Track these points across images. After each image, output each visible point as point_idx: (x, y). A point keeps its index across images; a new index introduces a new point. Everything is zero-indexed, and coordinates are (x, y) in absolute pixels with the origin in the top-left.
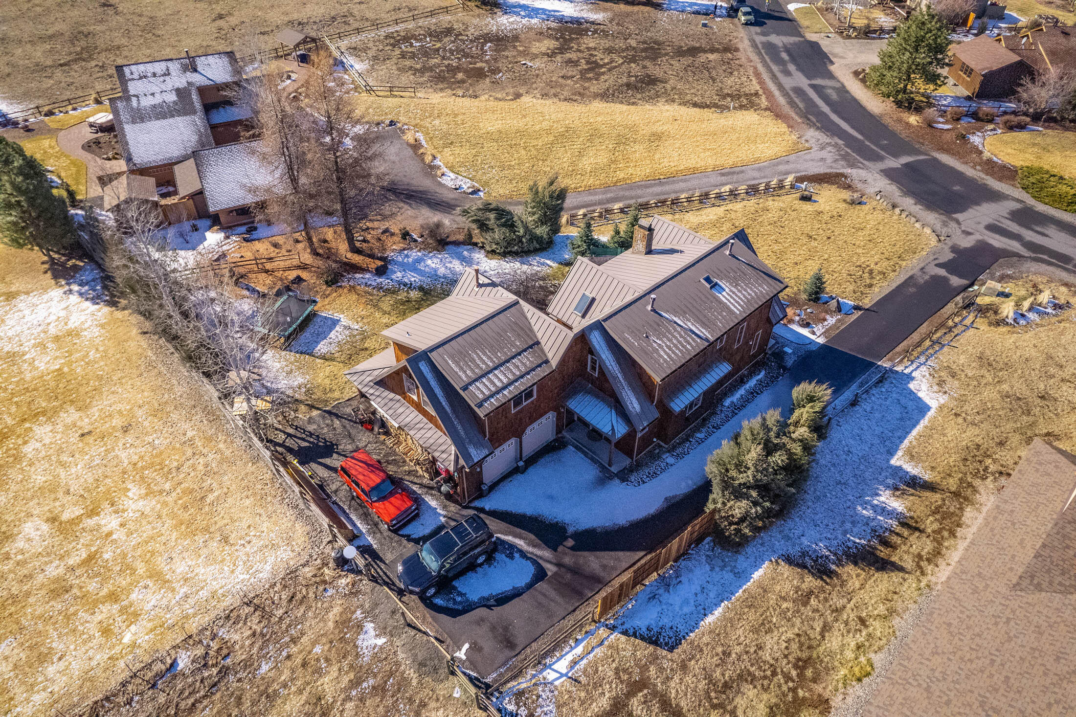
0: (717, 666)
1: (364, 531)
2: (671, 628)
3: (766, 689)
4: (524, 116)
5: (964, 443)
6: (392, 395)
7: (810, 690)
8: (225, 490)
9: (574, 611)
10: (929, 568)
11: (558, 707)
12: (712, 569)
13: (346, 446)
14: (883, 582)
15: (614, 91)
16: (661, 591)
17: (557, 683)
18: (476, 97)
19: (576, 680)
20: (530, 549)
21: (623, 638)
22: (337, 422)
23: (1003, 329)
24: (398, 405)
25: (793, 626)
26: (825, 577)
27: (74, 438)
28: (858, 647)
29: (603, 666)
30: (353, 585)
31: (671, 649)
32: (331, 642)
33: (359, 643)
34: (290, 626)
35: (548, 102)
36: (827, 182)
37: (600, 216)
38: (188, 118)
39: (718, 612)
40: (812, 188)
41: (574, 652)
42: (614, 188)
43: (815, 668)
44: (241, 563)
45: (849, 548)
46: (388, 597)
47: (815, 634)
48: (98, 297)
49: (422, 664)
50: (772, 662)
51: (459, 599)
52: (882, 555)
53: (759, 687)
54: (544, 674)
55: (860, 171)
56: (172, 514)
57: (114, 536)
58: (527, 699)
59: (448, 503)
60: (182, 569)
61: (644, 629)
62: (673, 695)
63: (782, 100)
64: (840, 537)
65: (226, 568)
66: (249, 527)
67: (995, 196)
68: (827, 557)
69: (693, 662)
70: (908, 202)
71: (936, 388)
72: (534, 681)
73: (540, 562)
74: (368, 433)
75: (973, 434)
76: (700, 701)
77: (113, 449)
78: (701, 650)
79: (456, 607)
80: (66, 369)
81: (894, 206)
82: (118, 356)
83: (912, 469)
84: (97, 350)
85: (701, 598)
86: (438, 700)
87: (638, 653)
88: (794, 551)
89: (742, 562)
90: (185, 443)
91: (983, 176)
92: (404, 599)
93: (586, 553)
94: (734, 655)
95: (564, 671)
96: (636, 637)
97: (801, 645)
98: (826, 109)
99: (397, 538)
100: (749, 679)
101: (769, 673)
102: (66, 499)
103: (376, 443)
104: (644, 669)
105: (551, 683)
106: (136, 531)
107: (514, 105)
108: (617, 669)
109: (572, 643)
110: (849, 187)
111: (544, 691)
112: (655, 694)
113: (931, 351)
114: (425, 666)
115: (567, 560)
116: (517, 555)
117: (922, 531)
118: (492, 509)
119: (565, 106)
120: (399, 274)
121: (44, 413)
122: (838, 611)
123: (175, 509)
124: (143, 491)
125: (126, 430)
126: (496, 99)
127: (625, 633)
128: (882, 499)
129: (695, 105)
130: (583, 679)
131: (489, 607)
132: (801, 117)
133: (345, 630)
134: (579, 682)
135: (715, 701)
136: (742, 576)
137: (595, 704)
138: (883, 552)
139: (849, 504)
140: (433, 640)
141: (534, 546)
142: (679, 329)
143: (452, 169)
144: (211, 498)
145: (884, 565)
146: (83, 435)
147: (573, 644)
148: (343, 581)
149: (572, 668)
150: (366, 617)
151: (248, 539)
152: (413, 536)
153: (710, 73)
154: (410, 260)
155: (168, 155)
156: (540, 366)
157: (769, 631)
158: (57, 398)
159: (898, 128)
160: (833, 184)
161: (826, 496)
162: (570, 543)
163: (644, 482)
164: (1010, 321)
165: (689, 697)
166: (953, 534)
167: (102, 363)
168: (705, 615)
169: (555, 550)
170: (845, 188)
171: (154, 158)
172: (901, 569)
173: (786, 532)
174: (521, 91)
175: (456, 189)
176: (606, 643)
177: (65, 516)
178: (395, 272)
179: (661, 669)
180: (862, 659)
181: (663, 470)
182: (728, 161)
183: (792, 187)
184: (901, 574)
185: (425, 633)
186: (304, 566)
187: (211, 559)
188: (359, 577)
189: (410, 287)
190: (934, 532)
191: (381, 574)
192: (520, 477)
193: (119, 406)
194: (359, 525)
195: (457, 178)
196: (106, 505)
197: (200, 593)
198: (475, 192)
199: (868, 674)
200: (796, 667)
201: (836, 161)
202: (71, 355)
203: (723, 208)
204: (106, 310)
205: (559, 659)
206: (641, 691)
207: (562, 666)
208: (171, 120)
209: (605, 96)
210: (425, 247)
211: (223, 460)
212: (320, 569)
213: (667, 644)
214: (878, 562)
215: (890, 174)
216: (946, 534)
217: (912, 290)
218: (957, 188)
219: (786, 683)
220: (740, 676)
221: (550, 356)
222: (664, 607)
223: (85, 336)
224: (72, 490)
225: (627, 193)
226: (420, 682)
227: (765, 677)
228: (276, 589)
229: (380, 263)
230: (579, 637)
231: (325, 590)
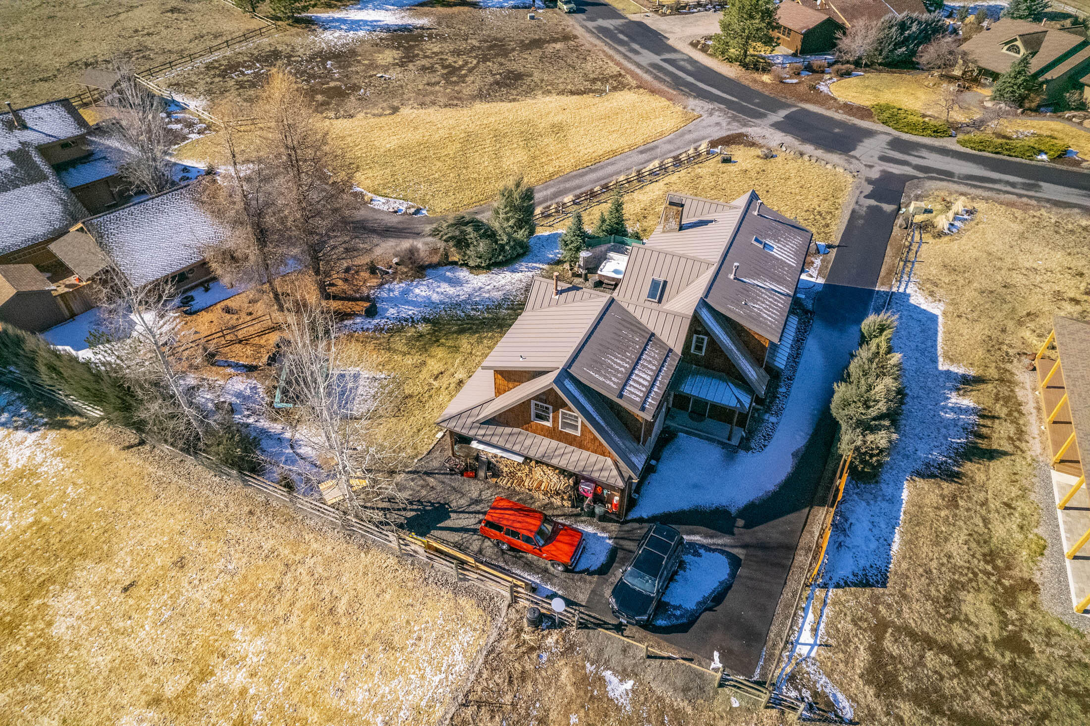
0: (928, 585)
1: (538, 581)
2: (871, 567)
3: (978, 590)
4: (416, 128)
5: (979, 338)
6: (508, 430)
7: (1011, 577)
8: (352, 592)
9: (785, 583)
10: (1023, 445)
11: (829, 676)
12: (868, 504)
13: (457, 502)
14: (999, 470)
15: (487, 90)
16: (842, 538)
17: (813, 654)
18: (351, 116)
19: (827, 646)
20: (710, 541)
21: (840, 591)
22: (431, 481)
23: (946, 239)
24: (521, 438)
25: (960, 528)
26: (956, 480)
27: (116, 596)
28: (1021, 527)
29: (840, 623)
30: (564, 640)
31: (884, 585)
32: (583, 707)
33: (611, 694)
34: (528, 708)
35: (431, 110)
36: (734, 143)
37: (557, 212)
38: (38, 185)
39: (897, 538)
40: (727, 151)
41: (808, 620)
42: (551, 182)
43: (1001, 558)
44: (426, 664)
45: (957, 449)
46: (609, 638)
47: (981, 529)
49: (686, 690)
50: (967, 565)
51: (678, 613)
52: (984, 446)
53: (971, 590)
54: (797, 650)
55: (755, 129)
56: (309, 642)
57: (252, 691)
58: (801, 680)
59: (605, 524)
60: (361, 697)
61: (851, 577)
62: (913, 625)
63: (647, 77)
64: (944, 442)
65: (413, 677)
66: (408, 622)
67: (868, 133)
68: (946, 462)
69: (908, 590)
70: (809, 148)
71: (930, 298)
72: (793, 662)
73: (727, 549)
74: (472, 482)
75: (980, 330)
76: (937, 621)
77: (180, 593)
78: (907, 577)
79: (679, 622)
80: (46, 519)
81: (802, 154)
82: (110, 483)
83: (958, 370)
84: (74, 484)
85: (876, 531)
86: (722, 717)
87: (861, 599)
88: (919, 466)
89: (888, 490)
90: (267, 557)
91: (848, 117)
92: (626, 633)
93: (761, 527)
94: (934, 571)
95: (812, 641)
96: (849, 586)
97: (978, 543)
98: (690, 79)
99: (576, 577)
100: (960, 586)
101: (971, 575)
102: (156, 671)
103: (489, 488)
104: (875, 612)
105: (808, 657)
106: (275, 675)
107: (397, 118)
108: (853, 620)
109: (800, 612)
110: (753, 144)
111: (808, 667)
112: (898, 629)
113: (907, 269)
114: (690, 690)
115: (747, 539)
116: (702, 551)
117: (998, 418)
118: (650, 515)
120: (392, 311)
121: (51, 580)
122: (984, 503)
123: (307, 634)
124: (253, 628)
125: (181, 564)
126: (374, 115)
127: (838, 586)
128: (953, 400)
129: (572, 93)
130: (831, 641)
131: (710, 609)
132: (674, 89)
133: (589, 688)
134: (831, 646)
135: (948, 616)
136: (895, 501)
137: (856, 660)
138: (983, 444)
139: (932, 413)
140: (681, 661)
141: (712, 537)
142: (763, 290)
143: (375, 192)
144: (342, 607)
145: (992, 455)
146: (125, 589)
147: (803, 614)
148: (550, 641)
149: (816, 635)
150: (598, 667)
151: (415, 635)
152: (592, 569)
153: (566, 62)
154: (396, 293)
156: (667, 356)
157: (946, 540)
158: (57, 556)
159: (759, 88)
160: (739, 144)
161: (911, 412)
162: (740, 522)
163: (765, 446)
164: (946, 231)
165: (926, 621)
166: (1021, 413)
167: (93, 498)
168: (890, 545)
169: (733, 534)
170: (751, 146)
172: (1005, 454)
173: (902, 452)
174: (395, 104)
175: (396, 212)
176: (828, 601)
177: (169, 691)
178: (387, 310)
179: (889, 606)
180: (1031, 536)
181: (773, 430)
182: (638, 140)
183: (708, 153)
184: (1009, 457)
185: (669, 658)
186: (498, 641)
187: (387, 673)
188: (565, 630)
189: (413, 321)
190: (1007, 415)
191: (586, 617)
192: (654, 477)
193: (153, 541)
194: (529, 577)
195: (388, 201)
196: (214, 660)
197: (401, 714)
198: (418, 211)
199: (1045, 547)
200: (987, 562)
201: (729, 123)
202: (41, 501)
203: (661, 184)
204: (54, 434)
205: (800, 633)
206: (886, 632)
207: (806, 637)
208: (17, 191)
209: (481, 96)
210: (405, 277)
211: (328, 562)
212: (518, 637)
213: (877, 582)
214: (985, 454)
215: (780, 127)
216: (1016, 414)
217: (861, 222)
218: (837, 130)
219: (989, 578)
220: (951, 586)
221: (671, 344)
222: (854, 550)
223: (46, 473)
224: (157, 658)
225: (568, 185)
226: (694, 708)
227: (971, 580)
228: (485, 676)
229: (367, 304)
230: (804, 605)
231: (539, 656)
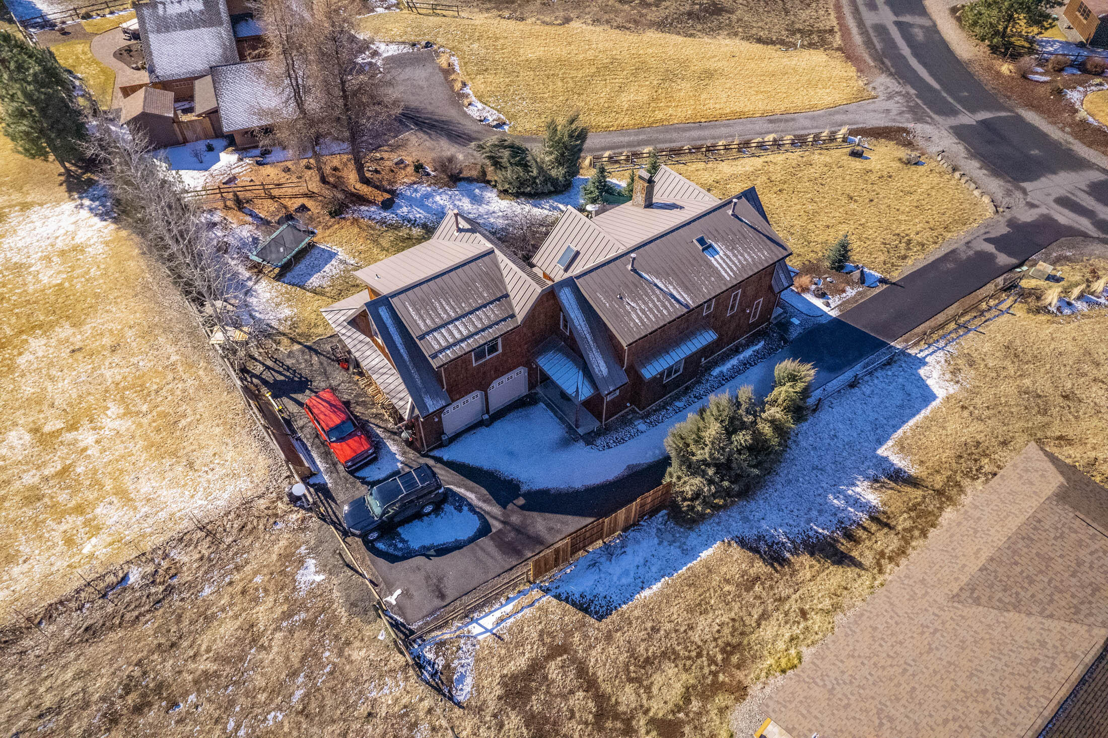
0: (643, 640)
1: (322, 469)
2: (605, 597)
3: (686, 670)
4: (570, 44)
5: (963, 439)
6: (363, 337)
7: (732, 676)
8: (198, 416)
9: (511, 569)
10: (888, 567)
11: (476, 661)
12: (660, 543)
13: (319, 383)
14: (836, 576)
15: (673, 20)
16: (603, 560)
17: (480, 638)
18: (522, 19)
19: (499, 637)
20: (480, 504)
21: (555, 601)
22: (315, 359)
23: (1042, 318)
25: (731, 610)
26: (776, 565)
27: (65, 353)
28: (792, 639)
29: (529, 626)
30: (303, 521)
31: (600, 619)
32: (272, 574)
33: (298, 577)
34: (236, 554)
35: (599, 29)
36: (885, 137)
37: (627, 160)
38: (213, 29)
39: (657, 586)
40: (867, 143)
41: (503, 609)
42: (649, 129)
43: (742, 655)
44: (202, 489)
45: (809, 537)
46: (333, 536)
47: (751, 621)
48: (107, 213)
49: (353, 605)
50: (700, 643)
51: (400, 545)
52: (842, 548)
53: (681, 666)
54: (470, 627)
55: (928, 126)
56: (146, 437)
57: (89, 452)
58: (447, 649)
59: (408, 449)
60: (146, 489)
61: (577, 596)
62: (592, 664)
63: (858, 39)
64: (802, 524)
65: (187, 493)
66: (215, 455)
67: (1078, 164)
68: (783, 544)
69: (619, 634)
70: (973, 166)
71: (948, 376)
72: (458, 633)
73: (487, 517)
74: (343, 372)
75: (974, 431)
76: (618, 673)
77: (100, 367)
78: (630, 623)
79: (396, 553)
80: (67, 285)
81: (955, 170)
82: (117, 275)
83: (898, 461)
84: (98, 267)
85: (641, 571)
86: (363, 640)
87: (566, 618)
88: (750, 534)
89: (693, 539)
90: (167, 367)
91: (1071, 140)
92: (348, 539)
93: (535, 514)
94: (662, 632)
95: (490, 627)
96: (567, 602)
97: (734, 629)
98: (906, 51)
99: (352, 479)
100: (673, 657)
101: (694, 654)
102: (50, 412)
103: (349, 382)
104: (569, 634)
105: (475, 637)
106: (109, 449)
107: (560, 30)
108: (542, 631)
109: (503, 600)
110: (909, 144)
111: (465, 644)
112: (574, 660)
113: (954, 335)
114: (356, 607)
115: (515, 519)
116: (465, 508)
117: (891, 528)
118: (450, 459)
119: (615, 34)
120: (405, 209)
121: (40, 326)
122: (781, 600)
123: (149, 431)
124: (122, 411)
125: (114, 350)
126: (543, 22)
127: (558, 597)
128: (858, 490)
129: (759, 40)
130: (507, 637)
131: (428, 557)
132: (875, 60)
133: (287, 564)
134: (502, 640)
135: (633, 675)
136: (690, 553)
137: (513, 662)
138: (844, 545)
139: (821, 491)
140: (367, 582)
141: (484, 501)
142: (658, 292)
143: (480, 98)
144: (183, 422)
145: (842, 559)
146: (73, 351)
147: (504, 602)
148: (294, 517)
149: (498, 624)
150: (309, 553)
151: (212, 466)
152: (367, 479)
153: (784, 4)
154: (418, 195)
155: (191, 69)
156: (504, 320)
157: (706, 612)
158: (54, 312)
159: (985, 78)
160: (891, 139)
161: (798, 481)
162: (521, 501)
163: (609, 447)
164: (1053, 309)
165: (607, 667)
166: (924, 534)
167: (101, 281)
168: (642, 588)
169: (504, 507)
170: (904, 145)
171: (177, 71)
172: (859, 565)
173: (747, 513)
174: (572, 15)
175: (481, 121)
176: (537, 604)
177: (47, 429)
178: (401, 207)
179: (586, 637)
180: (793, 652)
181: (632, 437)
182: (778, 106)
183: (845, 140)
184: (857, 570)
185: (361, 575)
186: (259, 497)
187: (174, 483)
188: (310, 514)
189: (414, 223)
190: (904, 530)
191: (331, 513)
192: (484, 430)
193: (111, 326)
194: (318, 463)
195: (484, 109)
196: (85, 421)
197: (160, 514)
198: (500, 125)
199: (794, 667)
200: (723, 651)
201: (901, 113)
202: (73, 271)
203: (761, 160)
204: (113, 226)
205: (487, 615)
206: (561, 656)
207: (489, 622)
208: (196, 31)
209: (662, 25)
210: (436, 182)
211: (201, 387)
212: (274, 502)
213: (597, 613)
214: (836, 555)
215: (960, 132)
216: (916, 533)
217: (950, 266)
218: (1035, 152)
219: (709, 665)
220: (664, 654)
221: (517, 310)
222: (602, 575)
223: (89, 253)
224: (56, 403)
225: (661, 136)
226: (348, 621)
227: (689, 658)
228: (230, 517)
229: (387, 196)
230: (511, 596)
231: (275, 523)
